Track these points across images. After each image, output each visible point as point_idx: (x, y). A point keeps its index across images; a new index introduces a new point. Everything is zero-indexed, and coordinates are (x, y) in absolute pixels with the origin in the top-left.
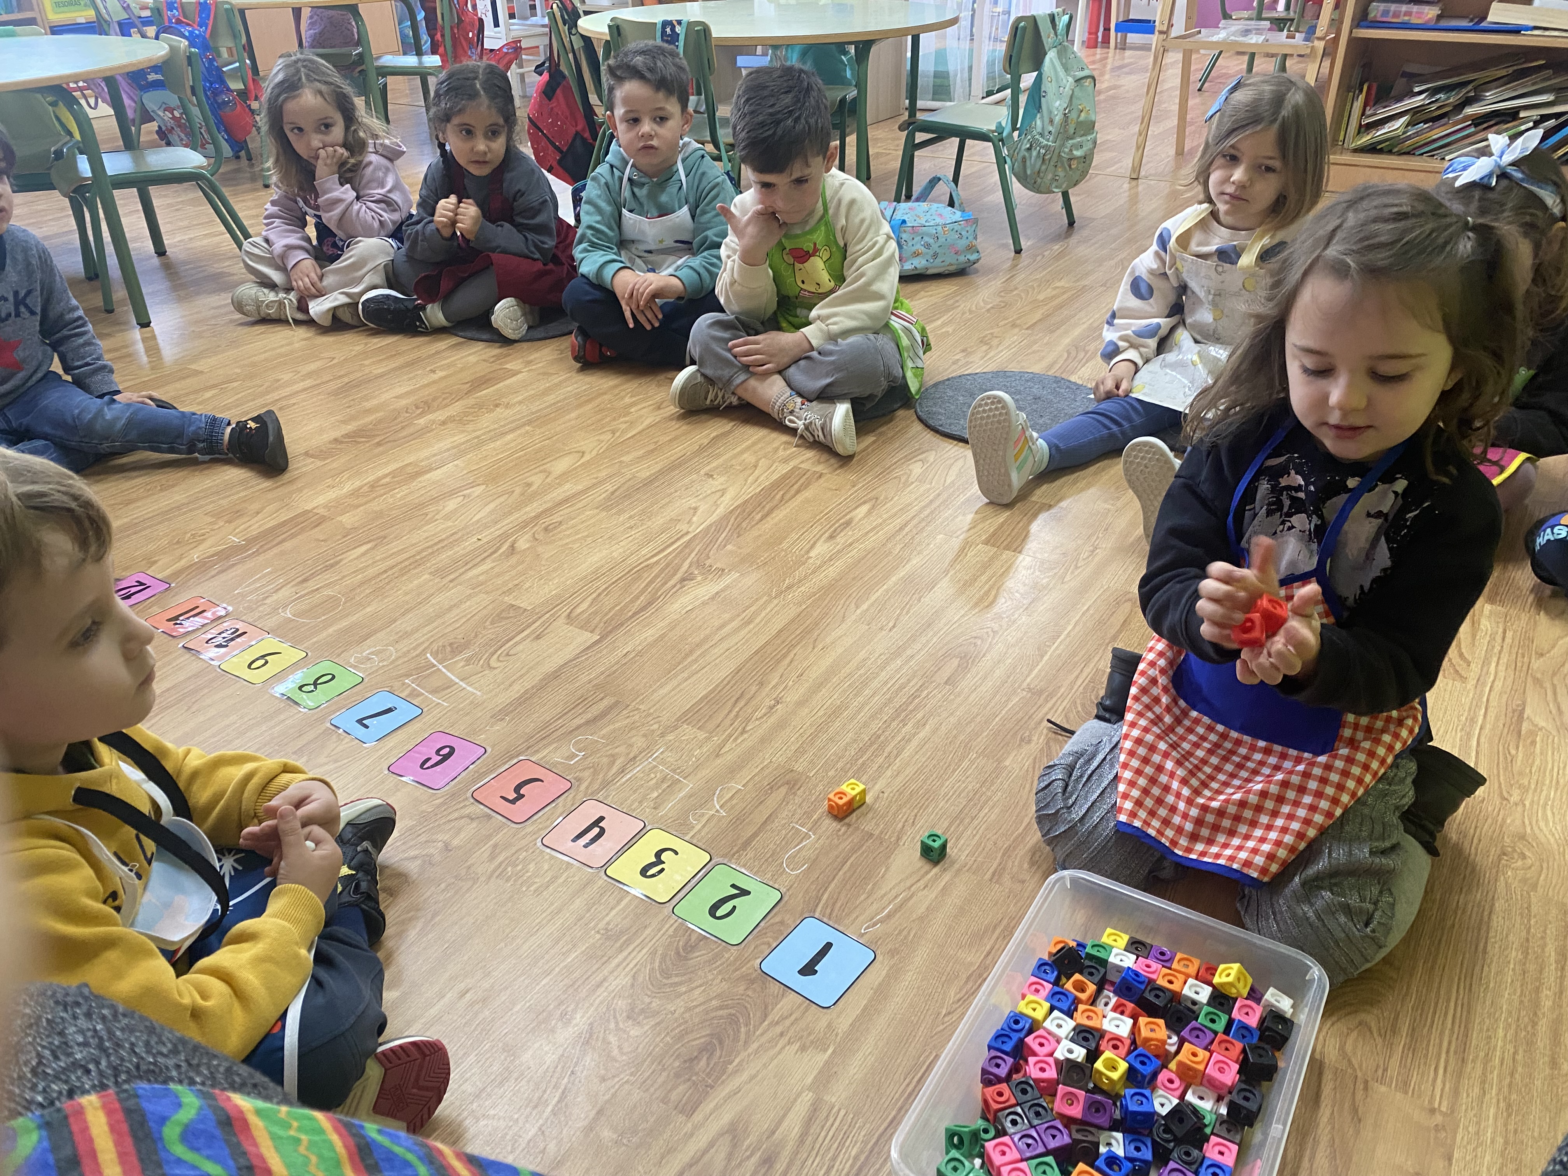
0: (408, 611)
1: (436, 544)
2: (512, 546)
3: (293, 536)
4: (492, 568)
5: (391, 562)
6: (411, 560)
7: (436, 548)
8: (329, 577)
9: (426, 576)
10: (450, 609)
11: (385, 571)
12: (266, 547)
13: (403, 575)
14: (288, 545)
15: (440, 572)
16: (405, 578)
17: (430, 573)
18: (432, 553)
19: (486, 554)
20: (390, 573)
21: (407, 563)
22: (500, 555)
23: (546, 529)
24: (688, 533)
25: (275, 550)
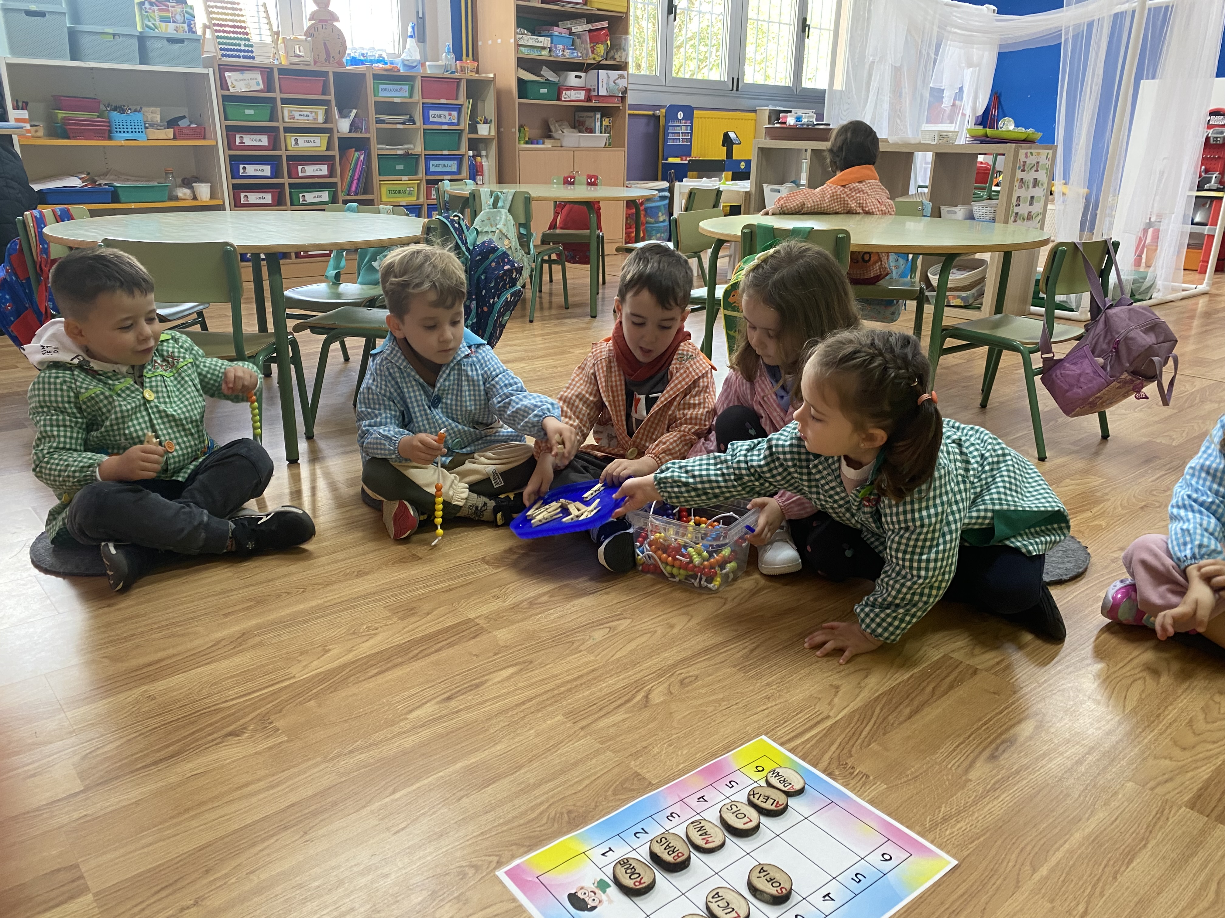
0: (536, 757)
1: (575, 679)
2: (647, 697)
3: (451, 645)
4: (624, 720)
5: (529, 693)
6: (550, 694)
7: (575, 684)
8: (470, 698)
9: (560, 717)
10: (576, 764)
11: (523, 703)
12: (425, 652)
13: (539, 711)
14: (443, 654)
15: (573, 715)
16: (540, 715)
17: (563, 715)
18: (570, 690)
19: (620, 702)
20: (527, 705)
21: (545, 697)
22: (634, 706)
23: (682, 682)
24: (828, 717)
25: (432, 658)
